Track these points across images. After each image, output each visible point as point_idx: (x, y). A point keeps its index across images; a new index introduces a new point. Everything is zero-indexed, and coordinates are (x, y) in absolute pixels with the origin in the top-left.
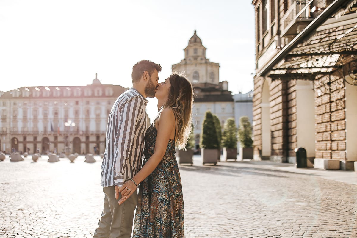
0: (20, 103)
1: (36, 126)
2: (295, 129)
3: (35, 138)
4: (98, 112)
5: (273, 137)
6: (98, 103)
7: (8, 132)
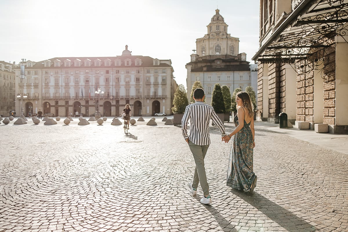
0: (52, 72)
1: (67, 92)
2: (284, 97)
3: (67, 102)
4: (127, 80)
5: (270, 104)
6: (128, 72)
7: (40, 97)
